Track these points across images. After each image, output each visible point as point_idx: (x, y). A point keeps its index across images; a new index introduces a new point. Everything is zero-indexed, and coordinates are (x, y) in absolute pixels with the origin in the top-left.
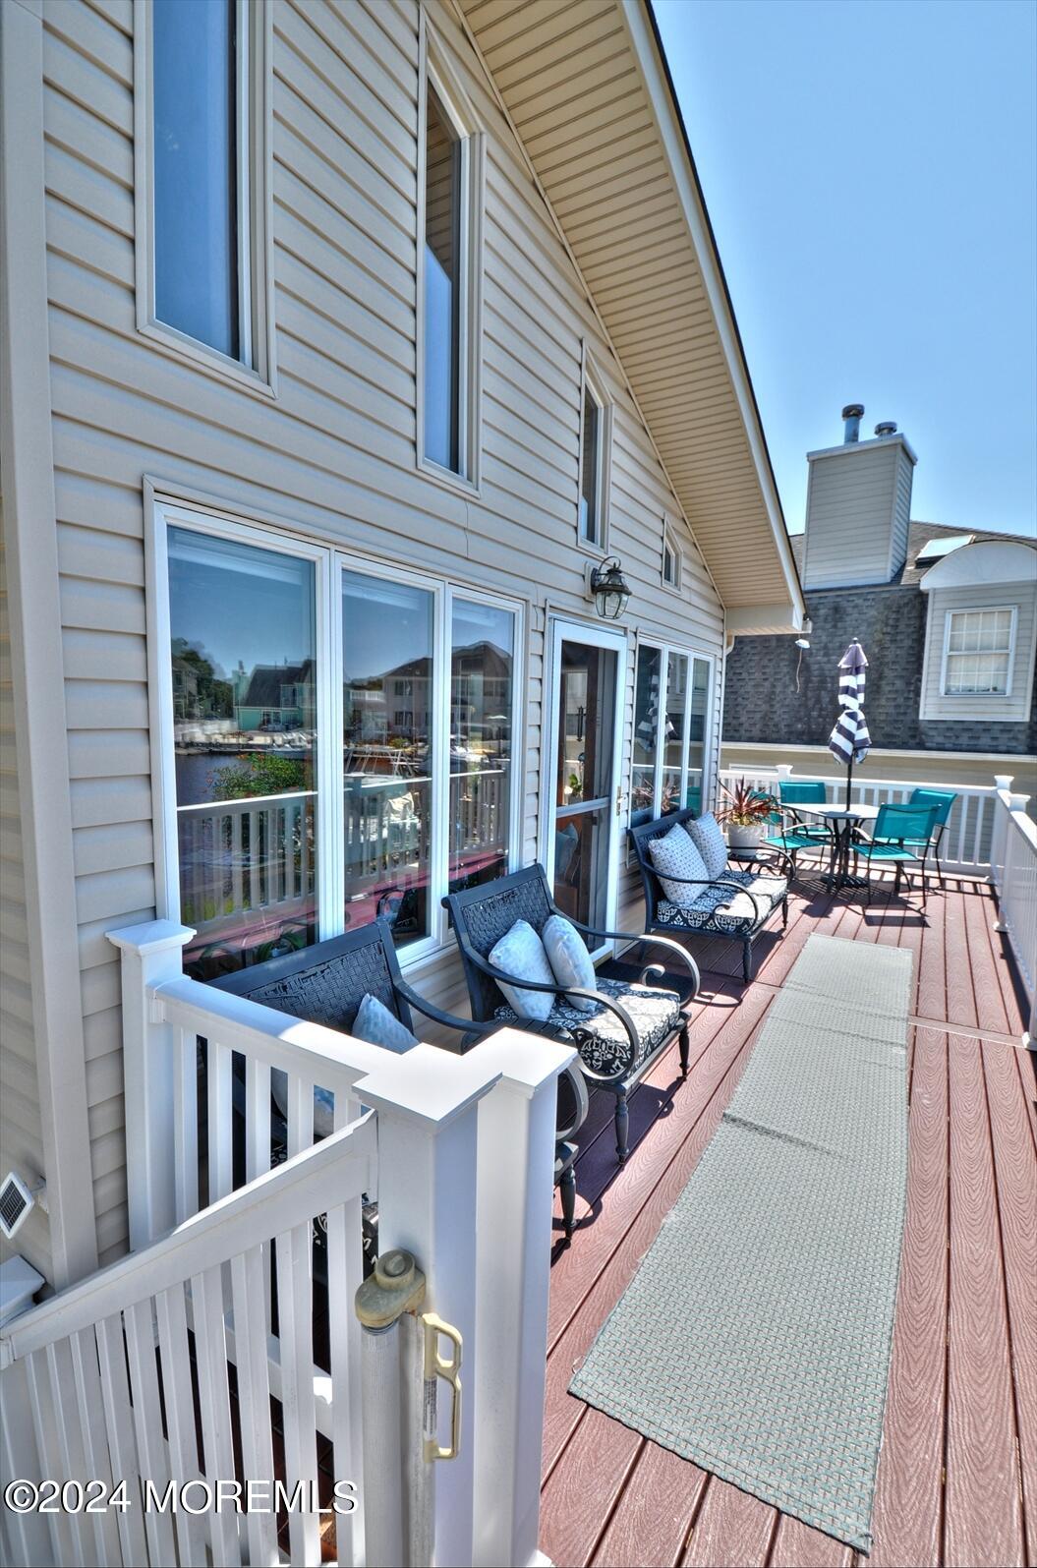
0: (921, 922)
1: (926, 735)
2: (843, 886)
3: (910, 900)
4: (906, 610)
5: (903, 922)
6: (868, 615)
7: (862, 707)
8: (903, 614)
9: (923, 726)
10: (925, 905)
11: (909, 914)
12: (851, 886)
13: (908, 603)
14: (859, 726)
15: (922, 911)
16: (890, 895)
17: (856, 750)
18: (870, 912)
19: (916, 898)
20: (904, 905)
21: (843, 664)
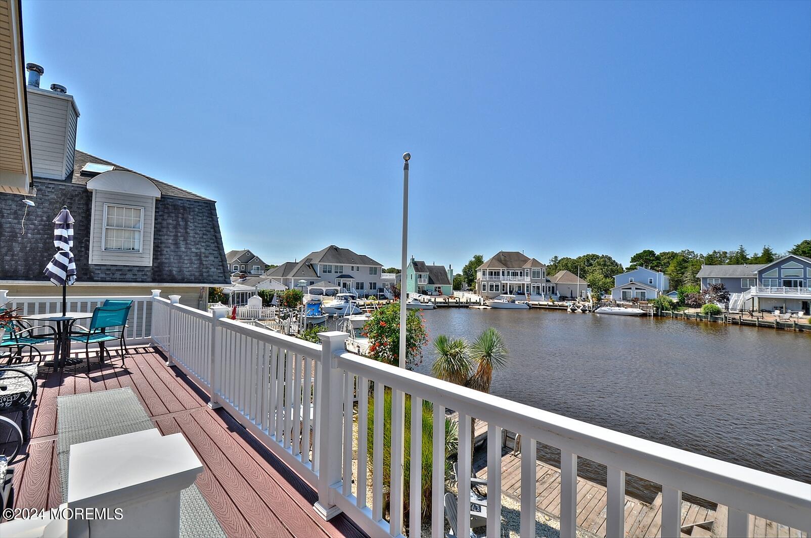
0: (126, 372)
1: (94, 273)
2: (65, 365)
3: (113, 363)
4: (77, 199)
5: (116, 375)
6: (49, 197)
7: (71, 249)
8: (75, 200)
9: (91, 267)
10: (124, 364)
11: (117, 370)
12: (70, 364)
13: (78, 195)
14: (70, 261)
15: (124, 367)
16: (100, 363)
17: (67, 276)
18: (91, 375)
19: (118, 362)
20: (111, 366)
21: (57, 220)
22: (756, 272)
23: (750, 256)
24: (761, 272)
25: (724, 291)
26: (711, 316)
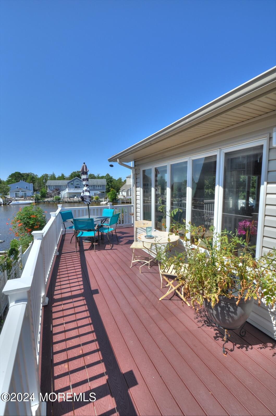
22: (67, 183)
23: (57, 177)
24: (68, 183)
25: (59, 191)
26: (58, 201)
